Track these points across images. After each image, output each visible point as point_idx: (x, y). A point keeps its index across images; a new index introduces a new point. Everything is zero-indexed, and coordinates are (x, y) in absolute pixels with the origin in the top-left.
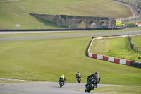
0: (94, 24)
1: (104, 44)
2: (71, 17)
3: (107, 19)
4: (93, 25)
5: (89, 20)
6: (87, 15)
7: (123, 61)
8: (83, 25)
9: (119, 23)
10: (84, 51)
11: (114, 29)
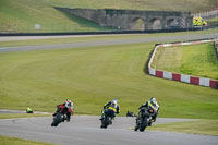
0: (157, 22)
1: (175, 54)
2: (121, 12)
3: (178, 14)
4: (157, 24)
5: (151, 16)
6: (146, 8)
7: (205, 82)
8: (140, 25)
9: (198, 20)
10: (143, 66)
11: (190, 30)
